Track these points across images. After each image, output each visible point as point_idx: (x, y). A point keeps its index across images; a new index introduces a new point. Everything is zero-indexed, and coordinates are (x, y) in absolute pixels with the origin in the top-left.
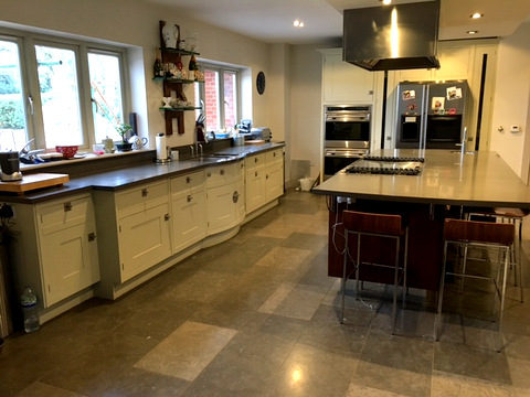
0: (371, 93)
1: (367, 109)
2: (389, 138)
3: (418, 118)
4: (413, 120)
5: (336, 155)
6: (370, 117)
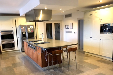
5: (5, 43)
6: (13, 33)
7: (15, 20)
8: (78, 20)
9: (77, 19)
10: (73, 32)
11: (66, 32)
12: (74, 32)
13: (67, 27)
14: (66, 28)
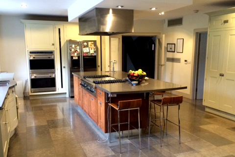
0: (53, 45)
1: (51, 53)
2: (64, 67)
3: (79, 57)
4: (77, 58)
5: (37, 77)
6: (54, 57)
7: (59, 29)
8: (197, 33)
11: (168, 60)
13: (171, 48)
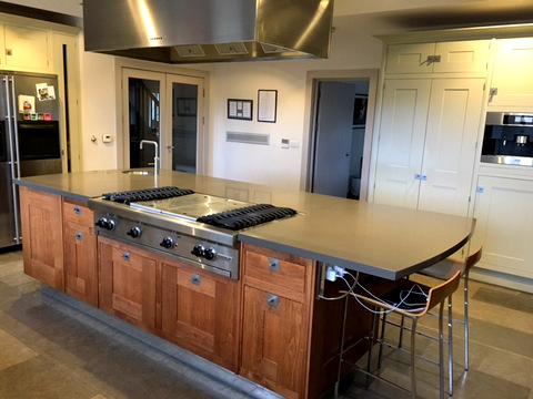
9: (309, 72)
10: (275, 140)
11: (231, 137)
12: (285, 141)
13: (239, 111)
14: (233, 113)
